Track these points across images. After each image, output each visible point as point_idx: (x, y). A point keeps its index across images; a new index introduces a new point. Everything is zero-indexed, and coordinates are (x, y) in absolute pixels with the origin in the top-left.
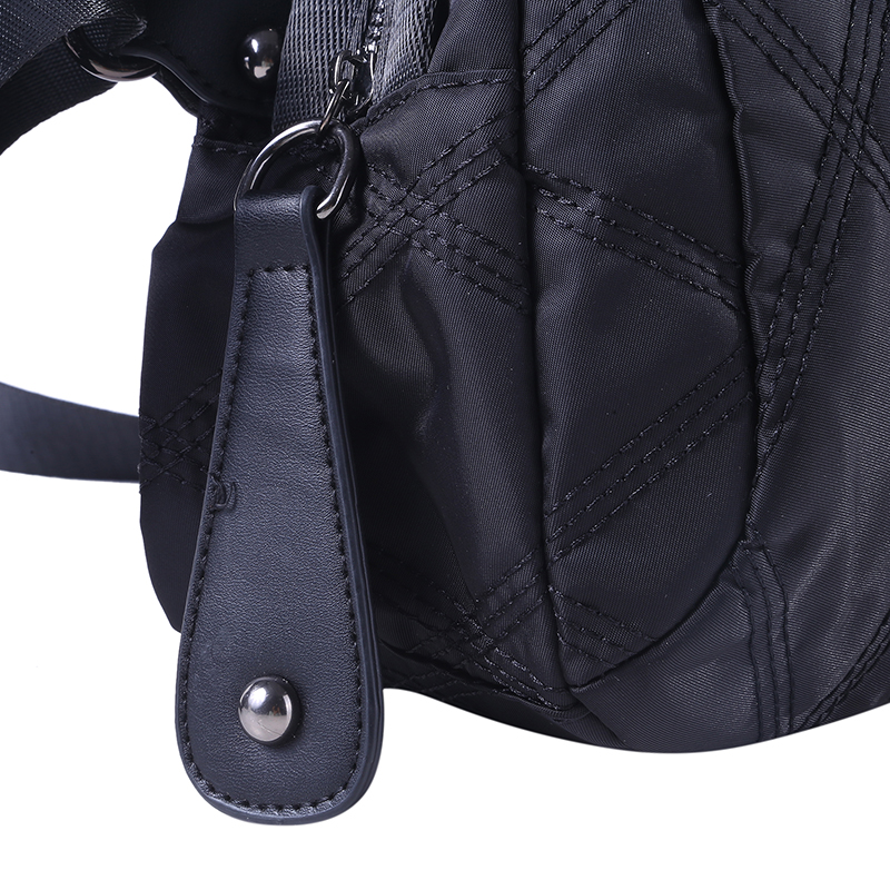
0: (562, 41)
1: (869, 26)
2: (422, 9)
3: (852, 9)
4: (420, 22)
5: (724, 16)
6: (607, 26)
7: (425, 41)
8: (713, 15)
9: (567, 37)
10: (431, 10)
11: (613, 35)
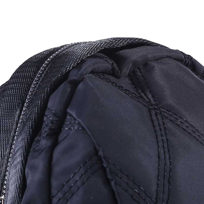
0: (64, 195)
1: (164, 183)
2: (18, 186)
3: (158, 178)
4: (17, 190)
5: (116, 184)
6: (78, 189)
7: (19, 196)
8: (113, 183)
9: (65, 193)
10: (21, 186)
11: (80, 192)
